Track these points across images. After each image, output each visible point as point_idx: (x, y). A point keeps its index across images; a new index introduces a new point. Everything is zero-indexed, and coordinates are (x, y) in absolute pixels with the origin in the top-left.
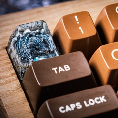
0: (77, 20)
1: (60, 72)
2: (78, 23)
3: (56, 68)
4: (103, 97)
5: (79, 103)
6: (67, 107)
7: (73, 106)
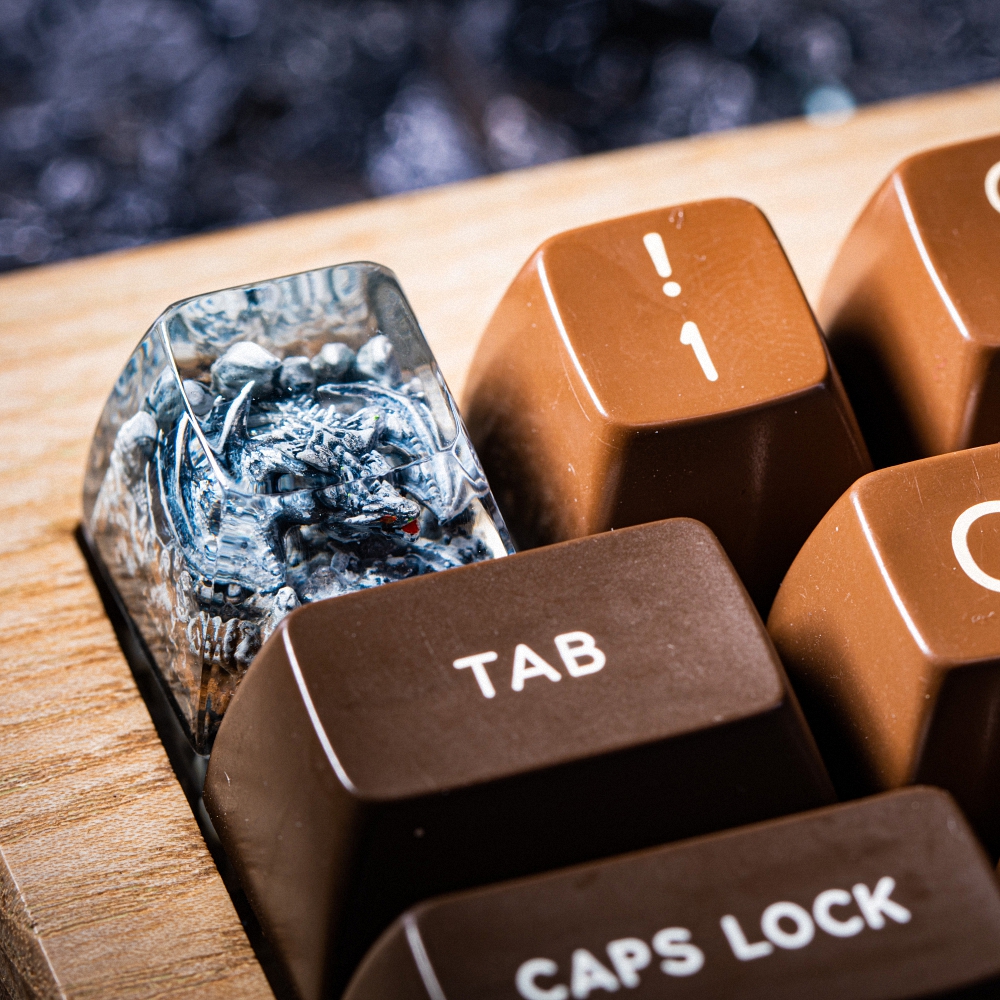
0: (663, 268)
1: (517, 684)
2: (672, 290)
3: (491, 656)
4: (886, 885)
5: (680, 934)
6: (583, 961)
7: (629, 957)
